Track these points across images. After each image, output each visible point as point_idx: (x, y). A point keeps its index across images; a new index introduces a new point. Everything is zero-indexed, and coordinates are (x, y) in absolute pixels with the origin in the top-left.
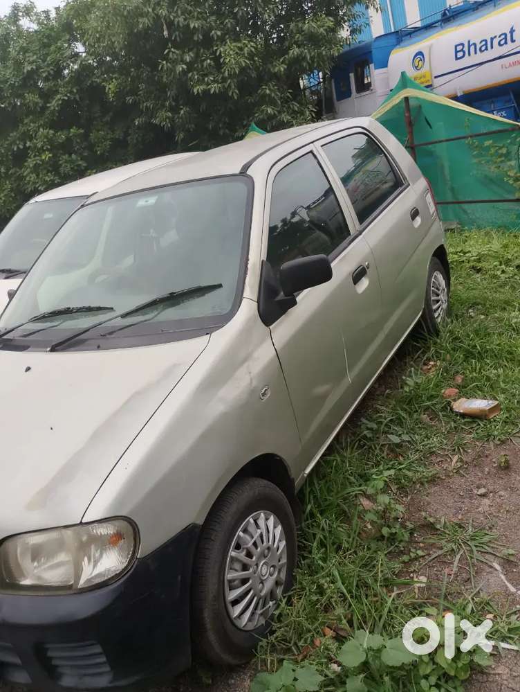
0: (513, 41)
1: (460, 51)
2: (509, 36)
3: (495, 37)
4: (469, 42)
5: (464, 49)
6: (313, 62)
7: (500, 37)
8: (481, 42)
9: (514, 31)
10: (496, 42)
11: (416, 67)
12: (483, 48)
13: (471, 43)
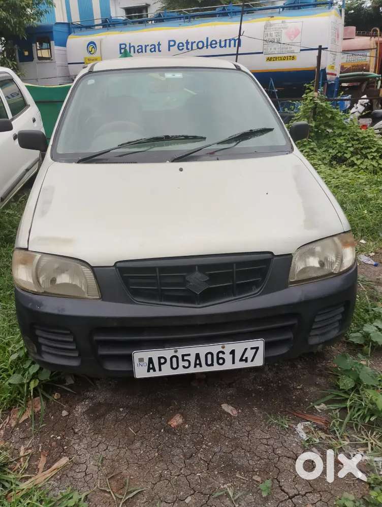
0: (160, 51)
1: (123, 49)
2: (157, 47)
3: (148, 45)
4: (130, 44)
5: (127, 48)
6: (16, 26)
7: (151, 46)
8: (138, 47)
9: (160, 45)
10: (148, 48)
11: (90, 52)
12: (140, 51)
13: (131, 45)
